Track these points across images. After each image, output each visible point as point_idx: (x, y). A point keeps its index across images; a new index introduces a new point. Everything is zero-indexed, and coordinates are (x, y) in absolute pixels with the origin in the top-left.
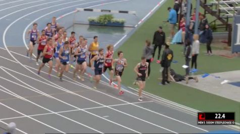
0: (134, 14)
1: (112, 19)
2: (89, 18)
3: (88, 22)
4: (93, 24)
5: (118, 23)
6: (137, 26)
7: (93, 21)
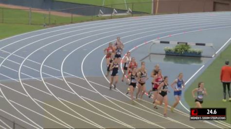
0: (211, 47)
1: (189, 49)
2: (166, 48)
3: (164, 52)
4: (169, 55)
5: (194, 53)
6: (214, 57)
7: (170, 50)
